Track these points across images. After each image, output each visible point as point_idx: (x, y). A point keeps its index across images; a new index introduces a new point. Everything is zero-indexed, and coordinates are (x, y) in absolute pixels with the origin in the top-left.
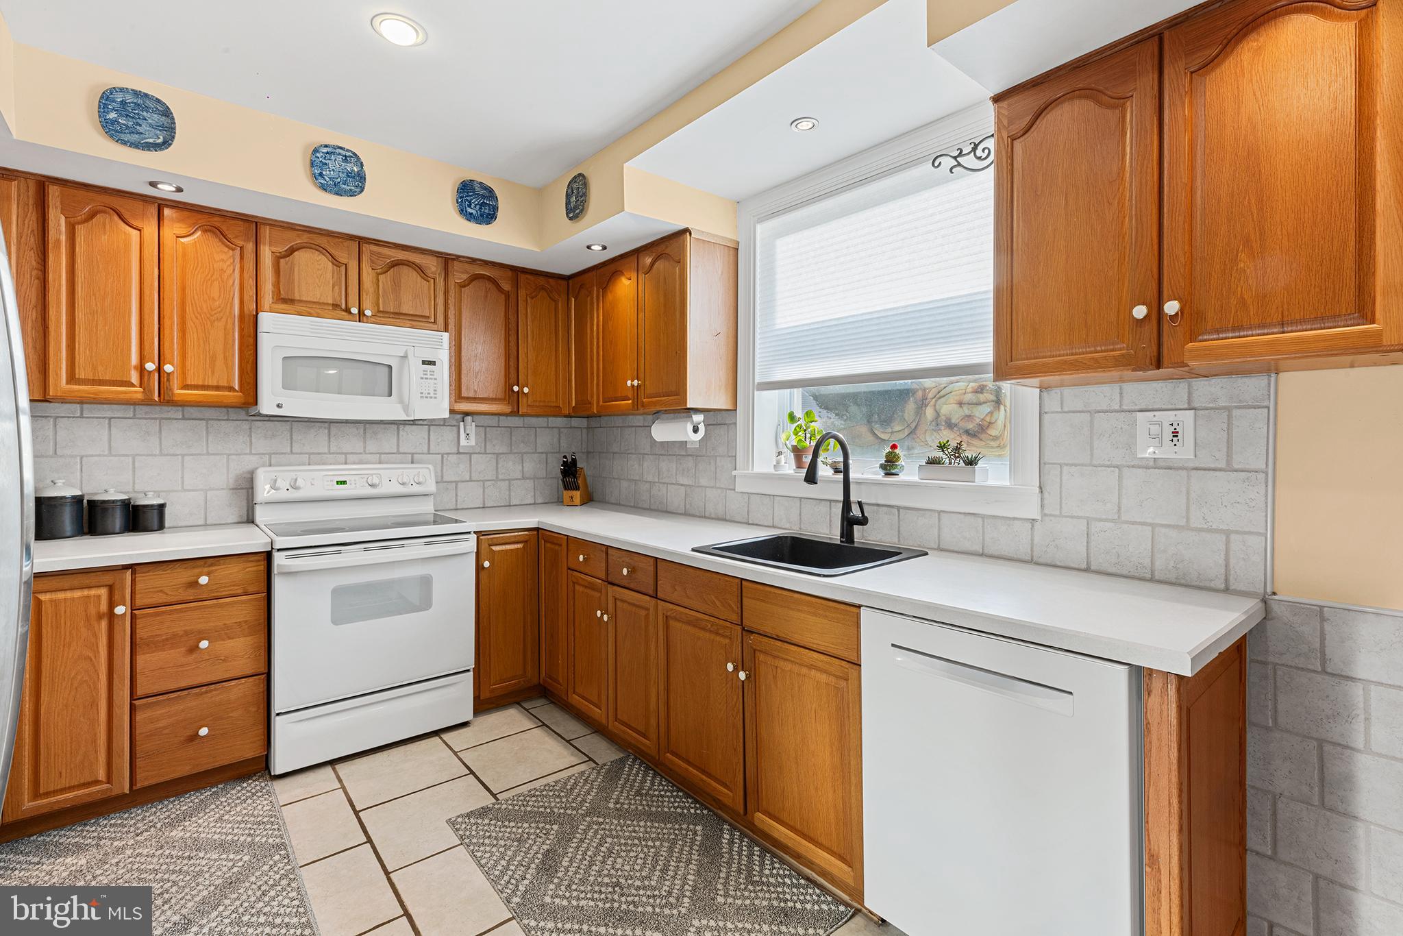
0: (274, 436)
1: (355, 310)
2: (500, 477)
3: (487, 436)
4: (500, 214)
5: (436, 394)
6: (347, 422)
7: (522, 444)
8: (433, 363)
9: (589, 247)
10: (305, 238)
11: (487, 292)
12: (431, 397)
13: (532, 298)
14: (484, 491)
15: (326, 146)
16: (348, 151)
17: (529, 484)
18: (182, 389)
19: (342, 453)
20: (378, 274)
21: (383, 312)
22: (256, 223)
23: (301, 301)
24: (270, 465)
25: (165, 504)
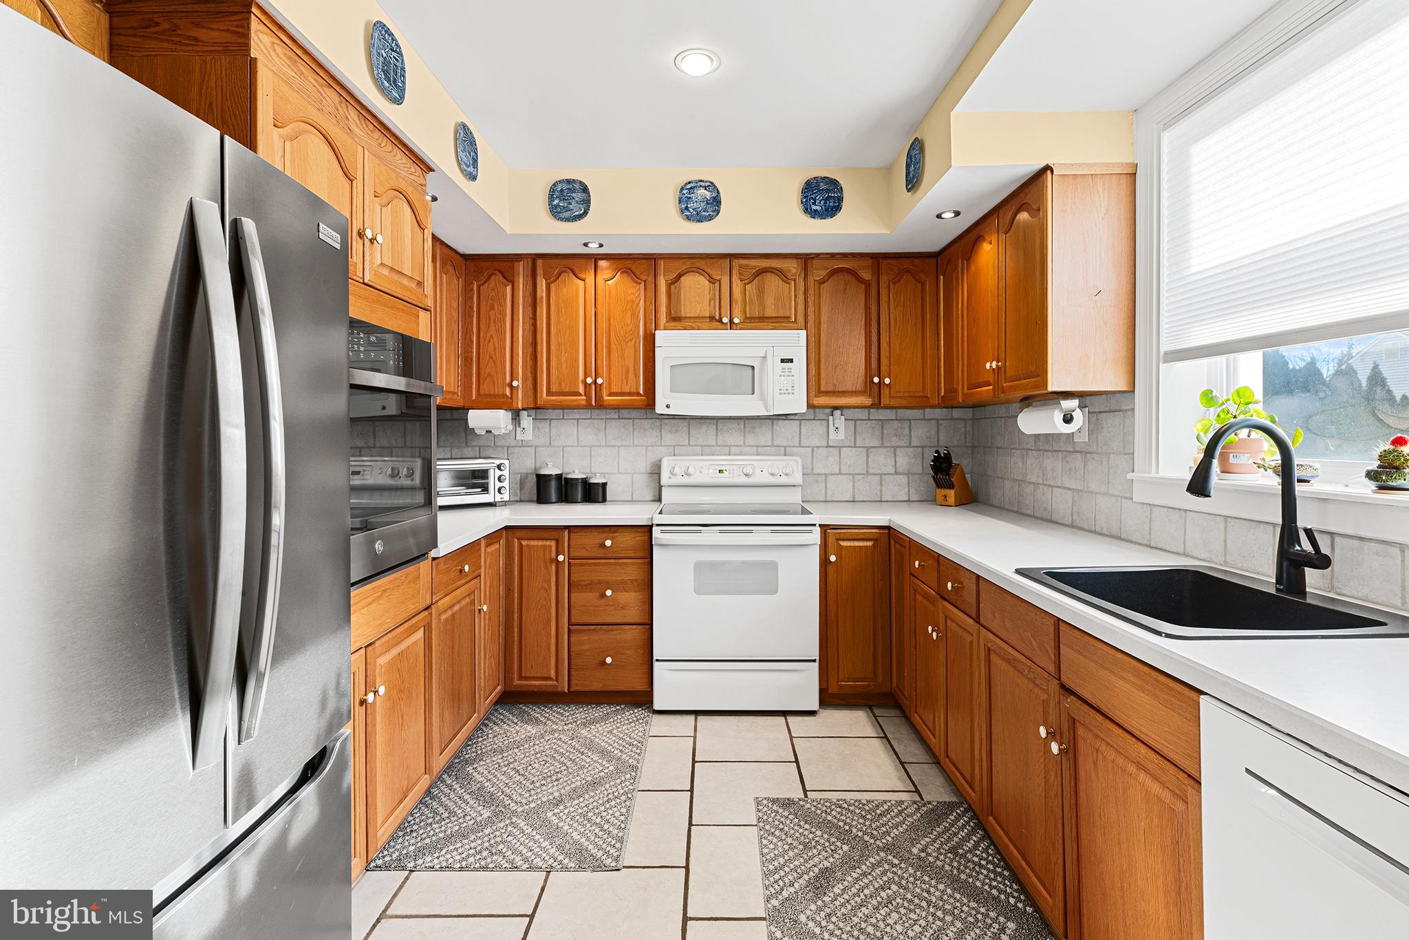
0: (677, 431)
1: (725, 320)
2: (871, 471)
3: (857, 429)
4: (845, 205)
5: (793, 390)
6: (730, 418)
7: (895, 438)
8: (791, 361)
9: (939, 216)
10: (689, 263)
11: (846, 284)
12: (789, 393)
13: (895, 283)
14: (854, 485)
15: (689, 183)
16: (706, 182)
17: (904, 479)
18: (608, 396)
19: (728, 446)
20: (745, 284)
21: (749, 318)
22: (655, 259)
23: (685, 318)
24: (674, 455)
25: (607, 483)
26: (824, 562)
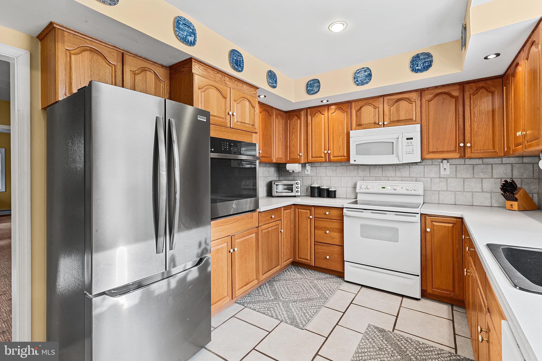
0: (365, 171)
1: (380, 123)
2: (466, 190)
3: (457, 169)
4: (434, 64)
5: (413, 152)
7: (482, 174)
8: (412, 139)
9: (486, 58)
10: (365, 102)
11: (444, 100)
12: (411, 153)
13: (474, 95)
14: (455, 196)
15: (358, 70)
16: (365, 68)
17: (488, 195)
18: (333, 157)
19: (387, 177)
20: (390, 107)
21: (392, 121)
23: (363, 124)
25: (336, 191)
26: (423, 232)
